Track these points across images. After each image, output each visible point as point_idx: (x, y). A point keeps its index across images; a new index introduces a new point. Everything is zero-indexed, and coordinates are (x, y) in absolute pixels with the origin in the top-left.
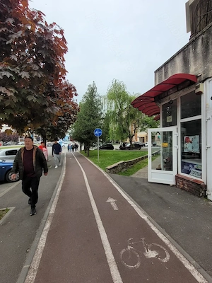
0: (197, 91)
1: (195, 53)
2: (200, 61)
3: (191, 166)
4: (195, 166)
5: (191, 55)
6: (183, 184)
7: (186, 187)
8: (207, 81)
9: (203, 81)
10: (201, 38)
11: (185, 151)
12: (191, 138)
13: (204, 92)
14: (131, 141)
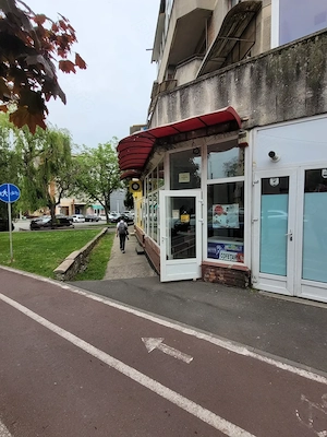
0: (241, 141)
1: (239, 84)
2: (246, 100)
3: (219, 247)
4: (226, 247)
5: (233, 86)
6: (217, 275)
7: (221, 279)
8: (255, 129)
9: (249, 129)
10: (249, 66)
11: (215, 226)
12: (224, 207)
13: (250, 144)
14: (53, 213)
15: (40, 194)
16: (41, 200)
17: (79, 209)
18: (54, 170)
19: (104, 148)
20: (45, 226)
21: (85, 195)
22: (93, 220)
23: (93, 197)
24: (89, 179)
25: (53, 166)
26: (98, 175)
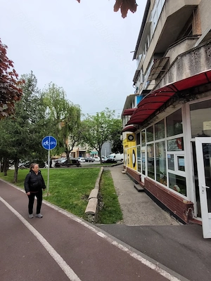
14: (68, 156)
15: (61, 145)
16: (61, 148)
17: (81, 154)
18: (70, 129)
19: (100, 115)
20: (63, 164)
21: (87, 145)
22: (90, 161)
23: (92, 146)
24: (89, 134)
25: (69, 127)
26: (96, 132)
